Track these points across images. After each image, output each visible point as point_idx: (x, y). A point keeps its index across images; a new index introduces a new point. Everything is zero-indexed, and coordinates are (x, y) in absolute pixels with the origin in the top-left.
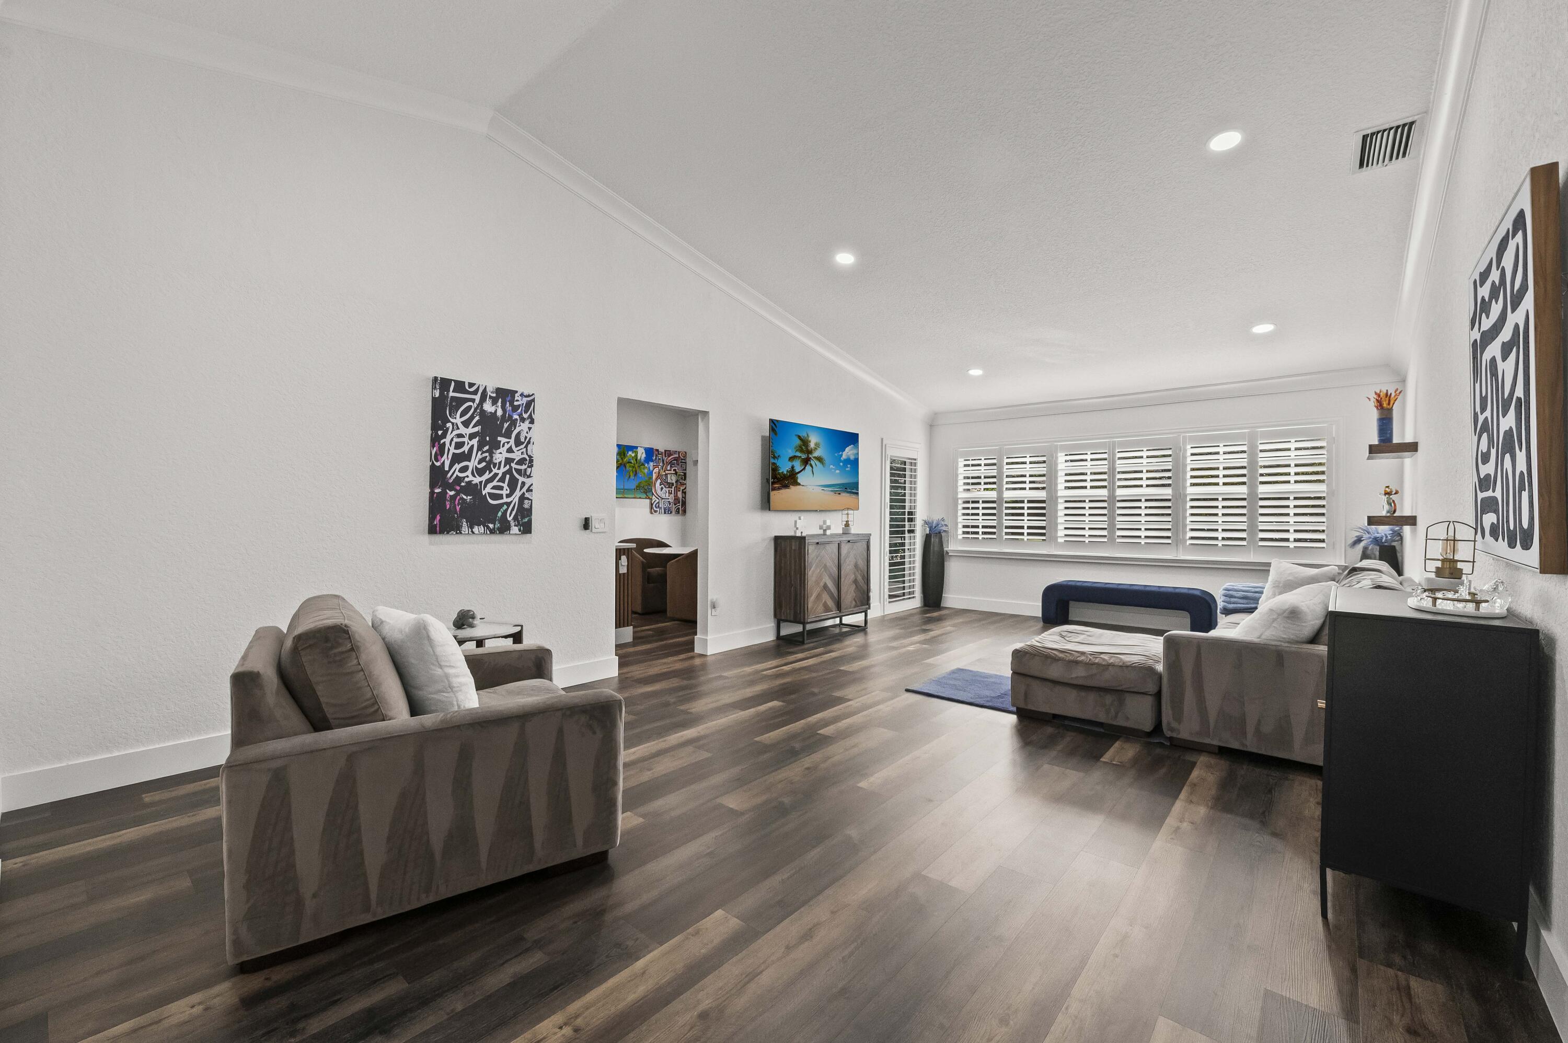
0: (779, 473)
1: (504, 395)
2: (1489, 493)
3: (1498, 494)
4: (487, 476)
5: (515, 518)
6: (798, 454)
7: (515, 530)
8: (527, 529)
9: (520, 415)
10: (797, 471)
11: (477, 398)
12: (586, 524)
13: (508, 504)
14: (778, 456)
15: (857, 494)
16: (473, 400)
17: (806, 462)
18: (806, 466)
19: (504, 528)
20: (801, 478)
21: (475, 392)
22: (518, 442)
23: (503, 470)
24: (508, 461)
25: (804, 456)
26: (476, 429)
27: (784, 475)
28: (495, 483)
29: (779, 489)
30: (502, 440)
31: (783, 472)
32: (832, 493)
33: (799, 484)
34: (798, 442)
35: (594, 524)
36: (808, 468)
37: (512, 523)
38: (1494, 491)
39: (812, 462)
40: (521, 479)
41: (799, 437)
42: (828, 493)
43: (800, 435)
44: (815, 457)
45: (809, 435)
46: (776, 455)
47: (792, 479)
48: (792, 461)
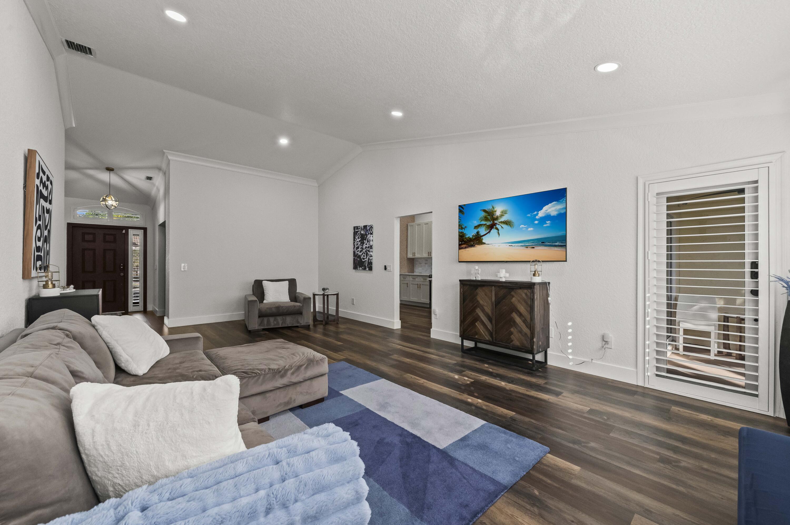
0: (466, 238)
1: (365, 227)
2: (39, 254)
3: (42, 254)
4: (362, 253)
5: (367, 265)
6: (484, 222)
7: (367, 269)
8: (371, 269)
9: (368, 233)
10: (482, 234)
11: (360, 230)
12: (385, 268)
13: (366, 261)
14: (465, 227)
15: (565, 246)
16: (359, 231)
17: (491, 227)
18: (491, 230)
19: (365, 269)
20: (485, 240)
21: (359, 229)
22: (368, 241)
23: (365, 250)
24: (366, 247)
25: (489, 223)
26: (360, 239)
27: (470, 239)
28: (363, 255)
29: (466, 248)
30: (365, 241)
31: (469, 237)
32: (524, 248)
33: (484, 243)
34: (483, 214)
35: (388, 268)
36: (494, 231)
37: (367, 267)
38: (41, 253)
39: (497, 226)
40: (368, 253)
41: (485, 211)
42: (518, 247)
43: (486, 209)
44: (501, 222)
45: (494, 207)
46: (463, 227)
47: (477, 240)
48: (477, 228)
